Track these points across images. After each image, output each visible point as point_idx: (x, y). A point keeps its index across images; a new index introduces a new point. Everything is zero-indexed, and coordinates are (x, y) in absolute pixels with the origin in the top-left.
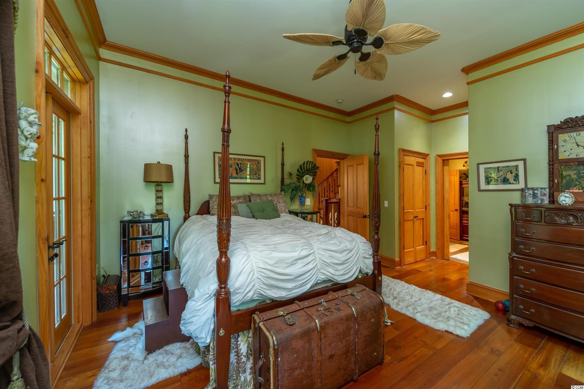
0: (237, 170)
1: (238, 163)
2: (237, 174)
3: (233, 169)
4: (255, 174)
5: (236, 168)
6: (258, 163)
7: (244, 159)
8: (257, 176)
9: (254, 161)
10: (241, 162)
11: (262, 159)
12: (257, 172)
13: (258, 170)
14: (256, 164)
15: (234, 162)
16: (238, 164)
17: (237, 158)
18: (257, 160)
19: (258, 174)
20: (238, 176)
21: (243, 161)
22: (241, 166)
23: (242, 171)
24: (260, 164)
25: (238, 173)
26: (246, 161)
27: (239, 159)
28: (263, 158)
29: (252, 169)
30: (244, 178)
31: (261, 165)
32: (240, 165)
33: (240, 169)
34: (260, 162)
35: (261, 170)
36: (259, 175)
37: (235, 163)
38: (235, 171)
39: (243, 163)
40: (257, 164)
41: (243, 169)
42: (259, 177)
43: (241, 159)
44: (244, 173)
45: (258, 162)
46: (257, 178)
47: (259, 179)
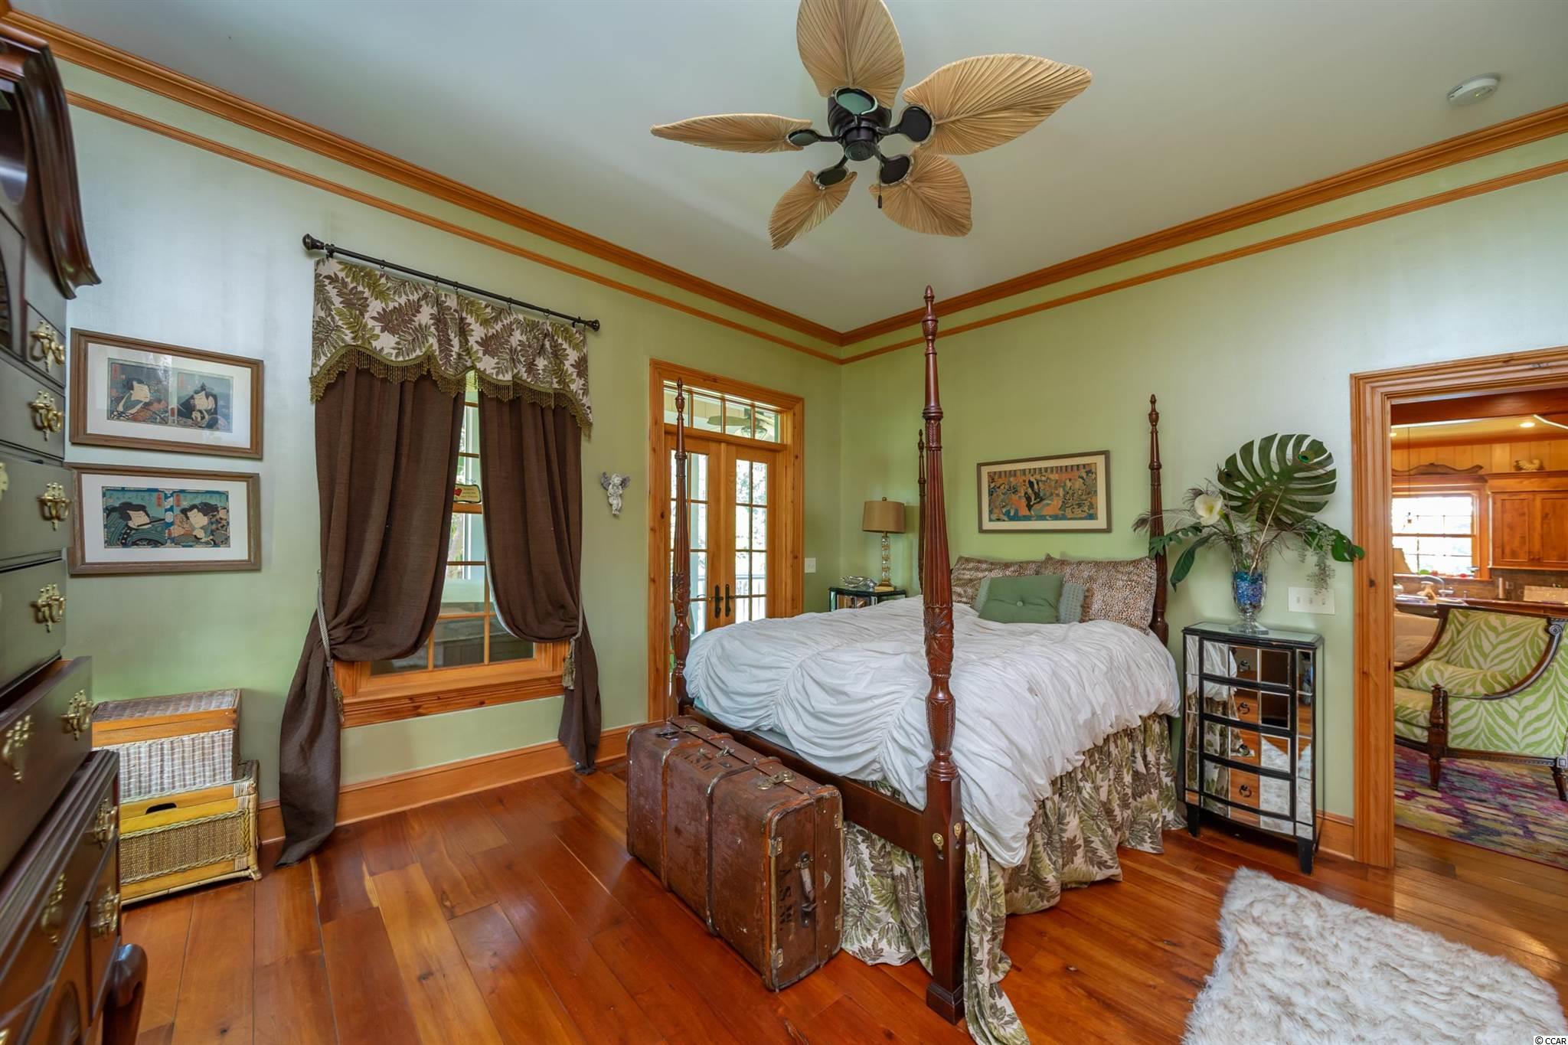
0: (1029, 499)
1: (1032, 479)
2: (1029, 507)
3: (1020, 497)
4: (1079, 505)
5: (1026, 493)
6: (1089, 472)
7: (1046, 469)
8: (1086, 508)
9: (1075, 468)
10: (1038, 477)
11: (1100, 460)
12: (1084, 497)
13: (1089, 494)
14: (1082, 478)
15: (1021, 480)
16: (1031, 484)
17: (1030, 470)
18: (1084, 466)
19: (1087, 503)
20: (1032, 513)
21: (1044, 474)
22: (1039, 489)
23: (1042, 500)
24: (1094, 476)
25: (1032, 506)
26: (1052, 471)
27: (1035, 469)
28: (1103, 456)
29: (1071, 492)
30: (1048, 518)
31: (1096, 479)
32: (1036, 486)
33: (1037, 495)
34: (1093, 470)
35: (1096, 491)
36: (1092, 506)
37: (1025, 481)
38: (1024, 501)
39: (1043, 478)
40: (1084, 475)
41: (1045, 495)
42: (1091, 512)
43: (1040, 469)
44: (1048, 505)
45: (1088, 469)
46: (1084, 515)
47: (1092, 517)
